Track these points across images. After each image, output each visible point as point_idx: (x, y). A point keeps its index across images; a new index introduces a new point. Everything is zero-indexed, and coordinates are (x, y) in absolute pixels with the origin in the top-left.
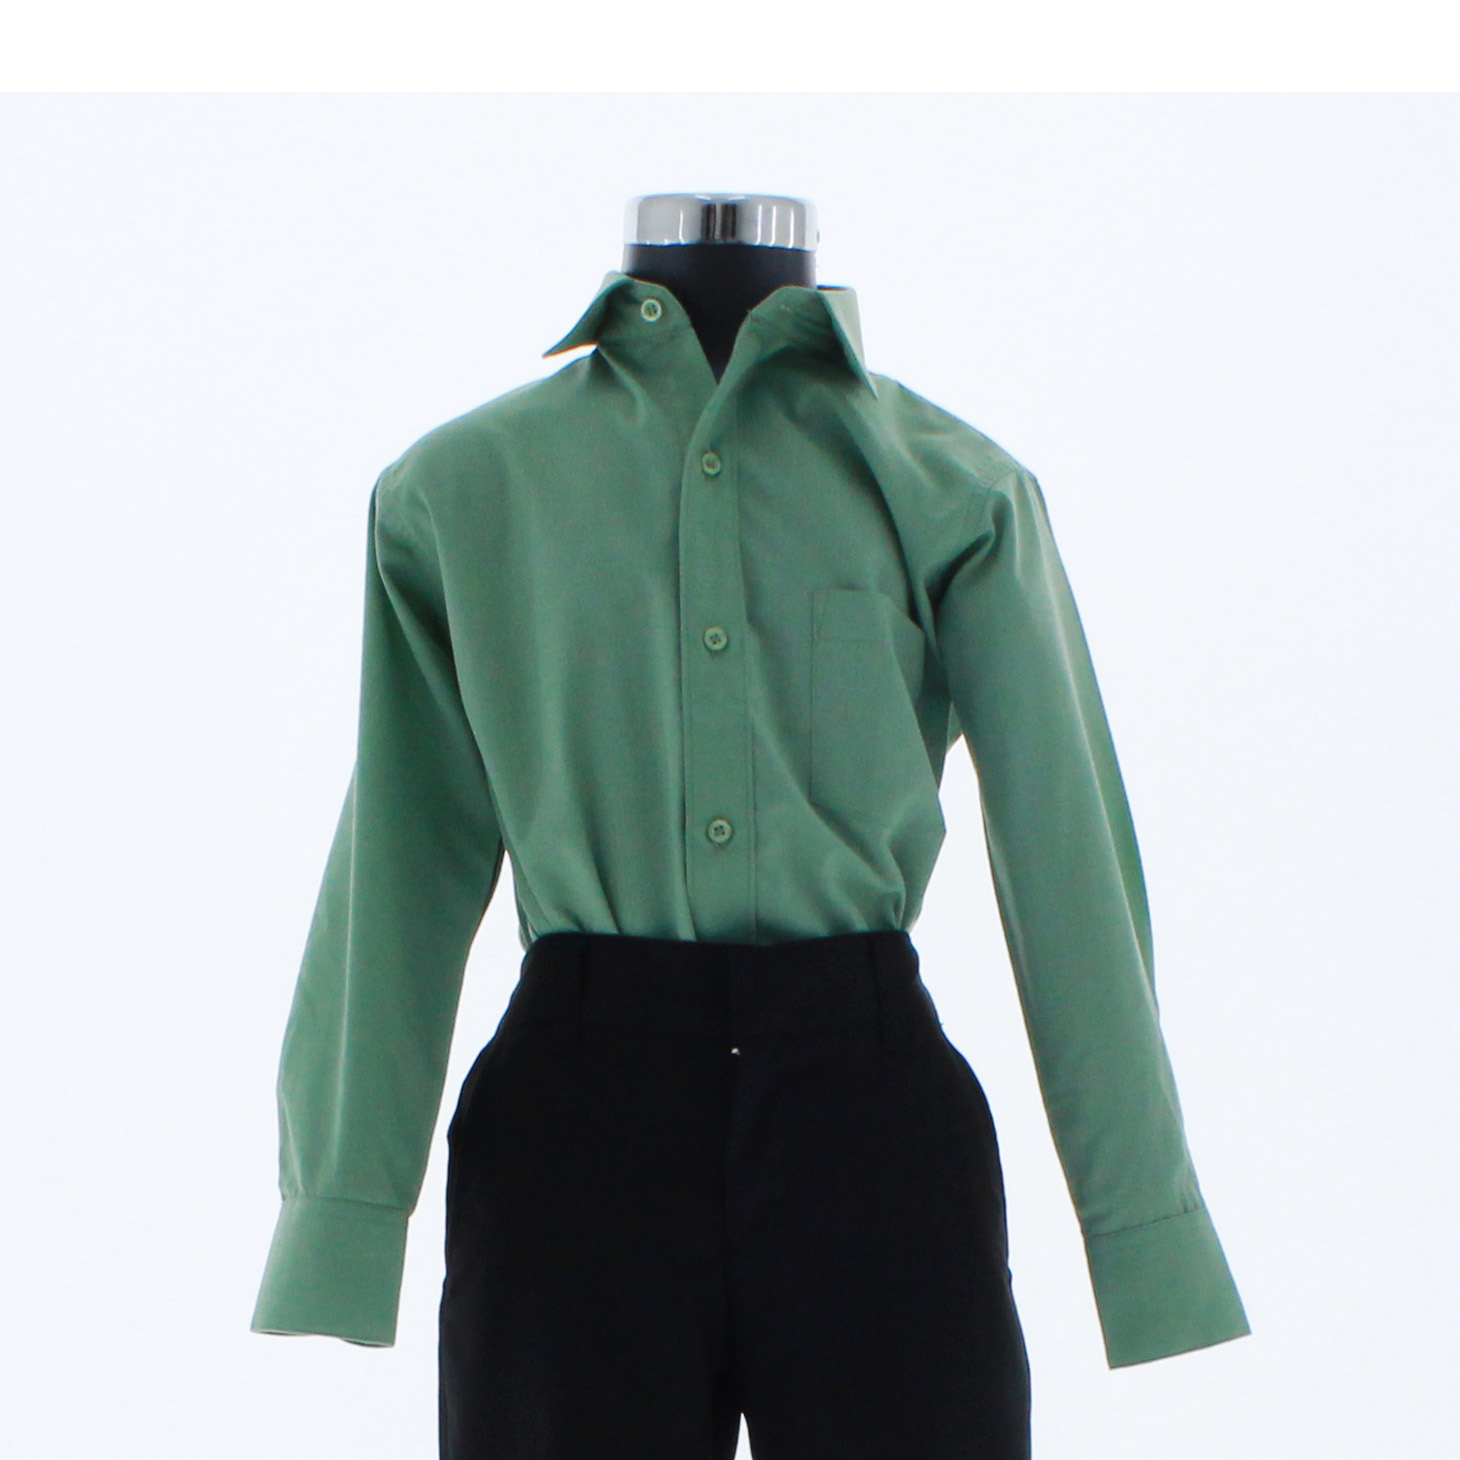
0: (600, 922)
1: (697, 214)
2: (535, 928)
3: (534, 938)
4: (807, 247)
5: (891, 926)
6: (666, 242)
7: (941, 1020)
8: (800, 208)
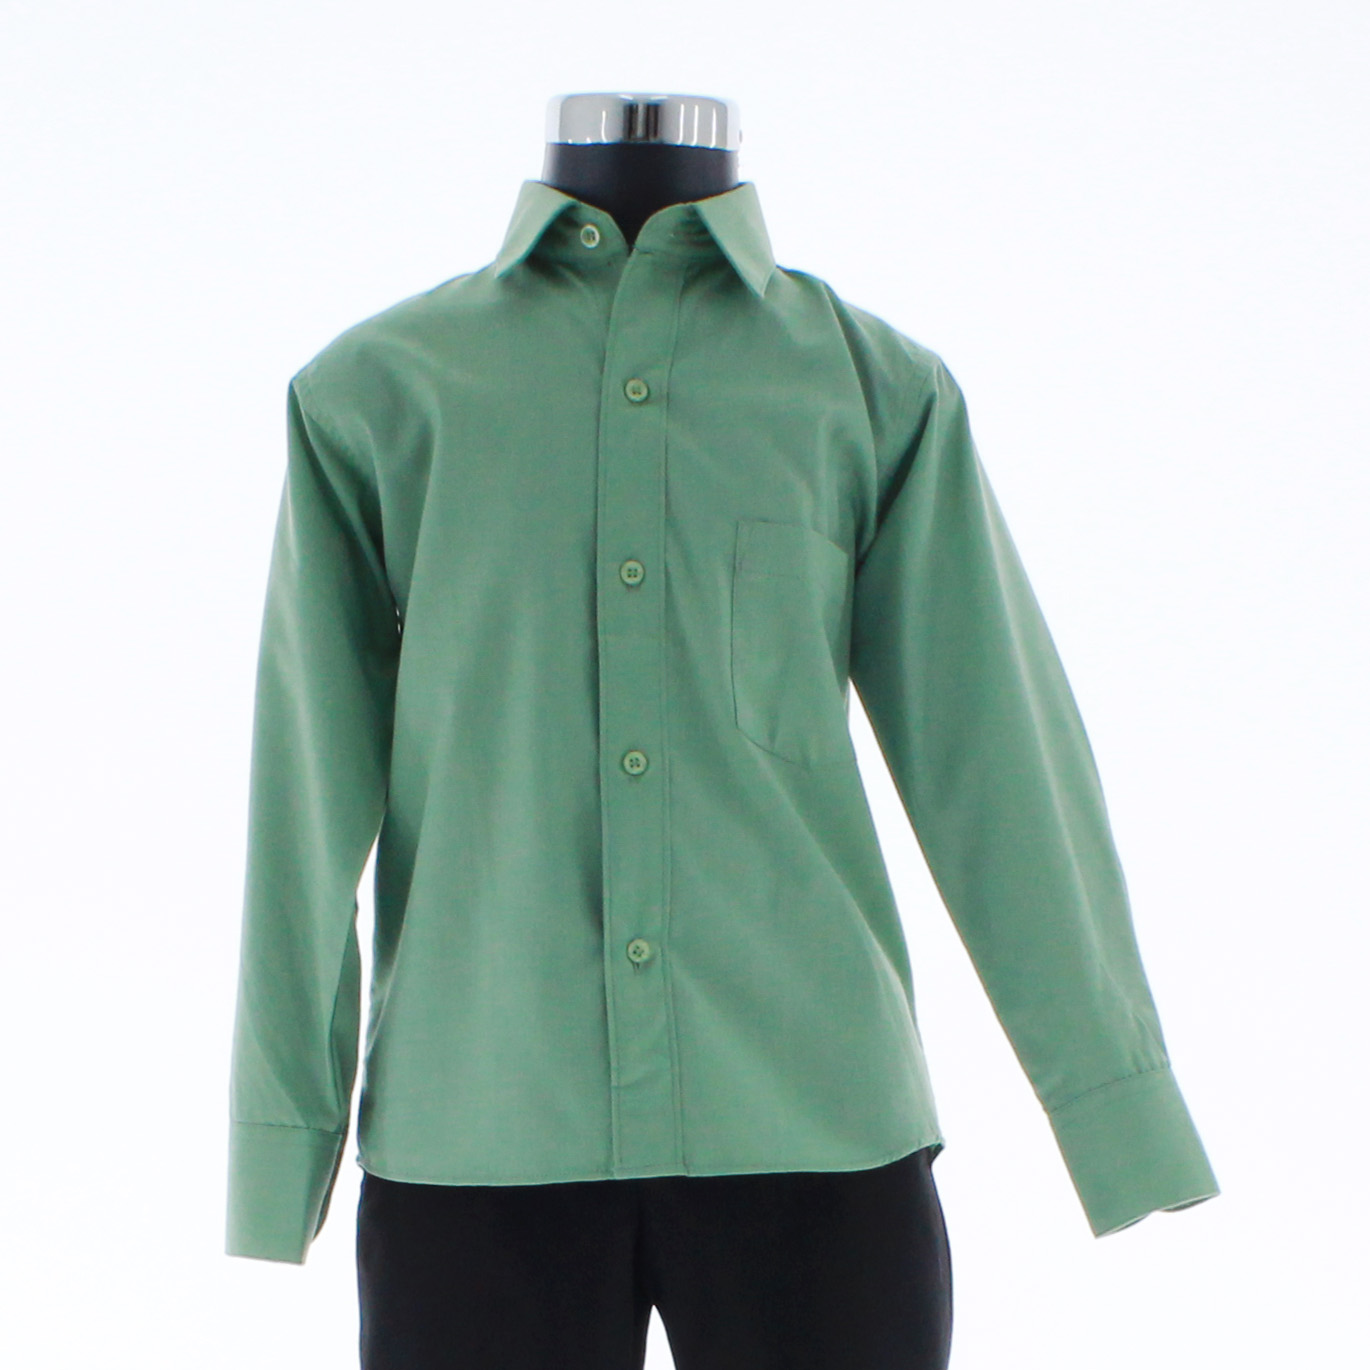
1: (620, 113)
4: (729, 148)
6: (589, 141)
8: (722, 108)
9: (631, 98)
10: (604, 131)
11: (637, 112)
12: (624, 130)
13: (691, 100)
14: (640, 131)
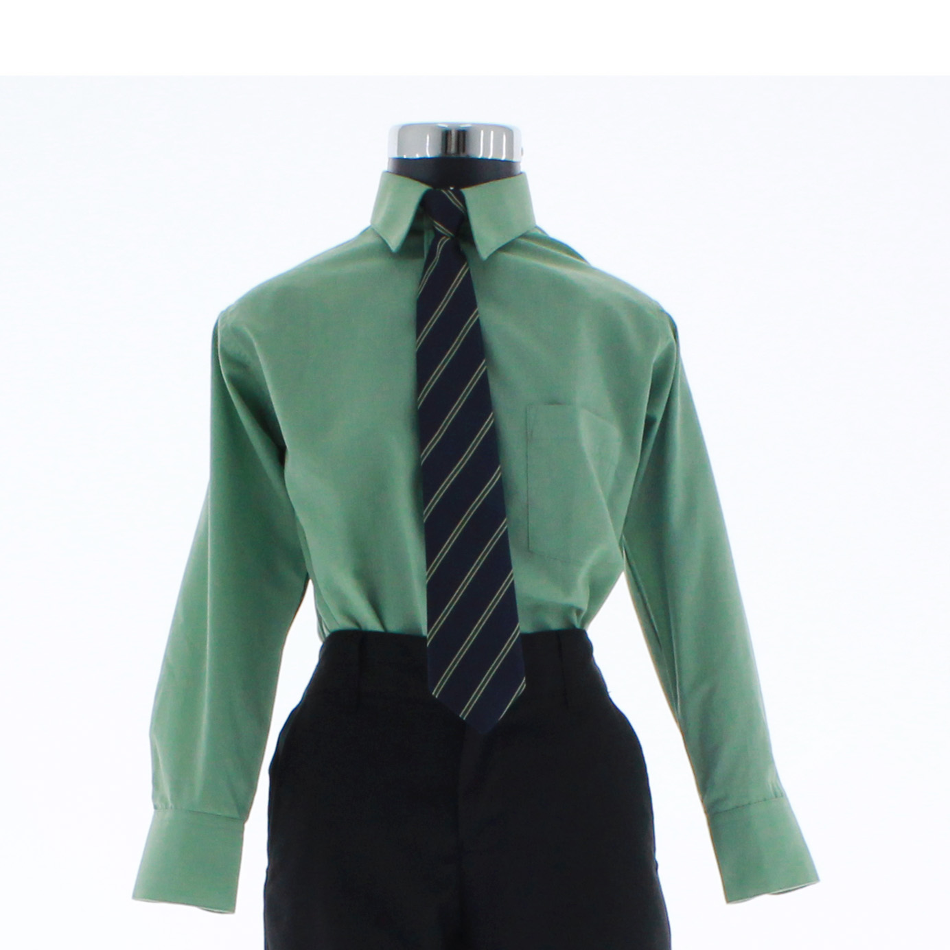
0: (371, 623)
1: (439, 137)
2: (328, 626)
3: (327, 634)
4: (515, 160)
5: (574, 626)
6: (418, 156)
7: (609, 690)
8: (509, 132)
9: (446, 126)
10: (428, 149)
11: (451, 135)
12: (442, 149)
13: (488, 127)
14: (453, 149)
